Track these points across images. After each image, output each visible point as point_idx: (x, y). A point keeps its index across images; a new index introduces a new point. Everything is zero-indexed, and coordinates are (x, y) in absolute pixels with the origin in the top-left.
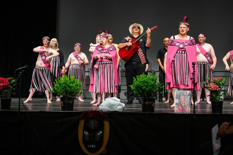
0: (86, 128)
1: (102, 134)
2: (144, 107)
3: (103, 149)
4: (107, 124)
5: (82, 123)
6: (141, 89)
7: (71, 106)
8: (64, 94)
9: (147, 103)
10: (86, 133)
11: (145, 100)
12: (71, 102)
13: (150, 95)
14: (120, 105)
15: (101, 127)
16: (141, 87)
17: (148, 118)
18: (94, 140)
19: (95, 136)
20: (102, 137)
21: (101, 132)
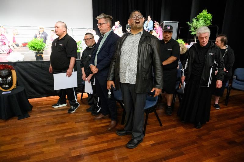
1: (12, 78)
2: (37, 58)
3: (14, 86)
9: (38, 55)
11: (37, 53)
15: (10, 74)
16: (34, 46)
17: (40, 64)
18: (7, 83)
19: (6, 80)
20: (12, 80)
21: (11, 77)
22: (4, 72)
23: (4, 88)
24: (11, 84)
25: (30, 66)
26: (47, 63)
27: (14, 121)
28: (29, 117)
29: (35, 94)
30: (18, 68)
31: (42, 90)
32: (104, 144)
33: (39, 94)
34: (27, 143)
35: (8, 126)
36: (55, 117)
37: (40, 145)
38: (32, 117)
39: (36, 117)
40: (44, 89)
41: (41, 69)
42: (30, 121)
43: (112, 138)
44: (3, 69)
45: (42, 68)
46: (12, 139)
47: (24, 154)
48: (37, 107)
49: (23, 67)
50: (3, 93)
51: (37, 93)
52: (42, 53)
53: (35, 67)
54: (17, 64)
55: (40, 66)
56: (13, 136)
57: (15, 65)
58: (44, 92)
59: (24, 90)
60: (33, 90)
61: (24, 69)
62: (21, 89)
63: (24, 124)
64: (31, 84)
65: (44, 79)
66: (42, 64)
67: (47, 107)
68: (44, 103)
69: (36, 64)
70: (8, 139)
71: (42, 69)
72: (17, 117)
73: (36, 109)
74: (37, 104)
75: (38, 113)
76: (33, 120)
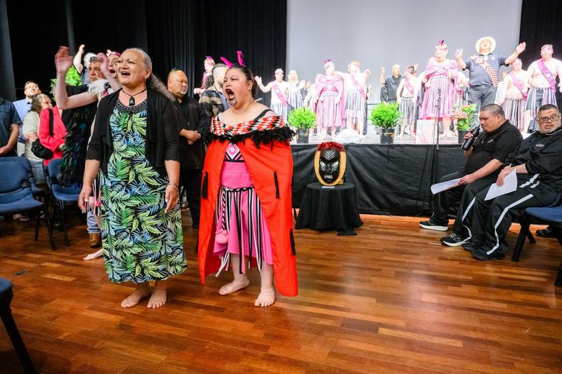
0: (322, 159)
1: (339, 165)
2: (383, 138)
3: (339, 180)
4: (343, 155)
5: (318, 154)
6: (380, 119)
7: (306, 139)
8: (299, 126)
9: (386, 134)
10: (323, 164)
11: (384, 131)
12: (306, 135)
13: (390, 125)
14: (357, 137)
15: (337, 158)
16: (380, 117)
17: (386, 149)
18: (330, 171)
19: (331, 167)
20: (338, 168)
21: (337, 163)
22: (329, 155)
23: (325, 180)
24: (336, 175)
25: (369, 154)
26: (399, 148)
27: (332, 236)
28: (356, 235)
29: (370, 206)
30: (350, 155)
31: (382, 201)
32: (497, 303)
33: (377, 208)
34: (346, 264)
35: (322, 239)
36: (398, 243)
37: (366, 272)
38: (359, 236)
39: (366, 237)
40: (387, 200)
41: (386, 160)
42: (356, 240)
43: (523, 299)
44: (329, 149)
45: (388, 157)
46: (326, 255)
47: (340, 275)
48: (370, 225)
49: (358, 153)
50: (324, 187)
51: (374, 206)
52: (392, 131)
53: (377, 155)
54: (351, 148)
55: (386, 154)
56: (328, 252)
57: (347, 147)
58: (386, 205)
59: (354, 188)
60: (367, 199)
61: (358, 158)
62: (350, 186)
63: (347, 242)
64: (367, 187)
65: (389, 179)
66: (391, 150)
67: (387, 229)
68: (383, 222)
69: (381, 149)
70: (321, 253)
71: (388, 160)
72: (337, 233)
73: (368, 228)
74: (371, 222)
75: (371, 234)
76: (361, 240)
